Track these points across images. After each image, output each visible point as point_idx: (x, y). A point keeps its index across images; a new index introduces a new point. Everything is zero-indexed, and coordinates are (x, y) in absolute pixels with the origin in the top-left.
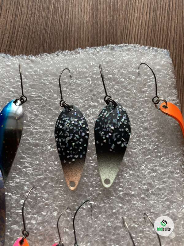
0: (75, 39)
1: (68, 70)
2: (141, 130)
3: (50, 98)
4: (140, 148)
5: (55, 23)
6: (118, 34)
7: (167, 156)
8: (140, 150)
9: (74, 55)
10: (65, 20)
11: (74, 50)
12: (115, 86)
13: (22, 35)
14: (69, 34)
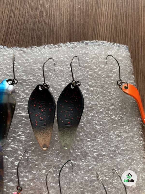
0: (57, 36)
1: (53, 59)
2: (109, 106)
3: (38, 81)
4: (108, 119)
5: (41, 23)
6: (89, 34)
7: (129, 125)
8: (109, 120)
9: (57, 48)
10: (49, 22)
11: (56, 44)
12: (89, 72)
13: (15, 31)
14: (52, 32)
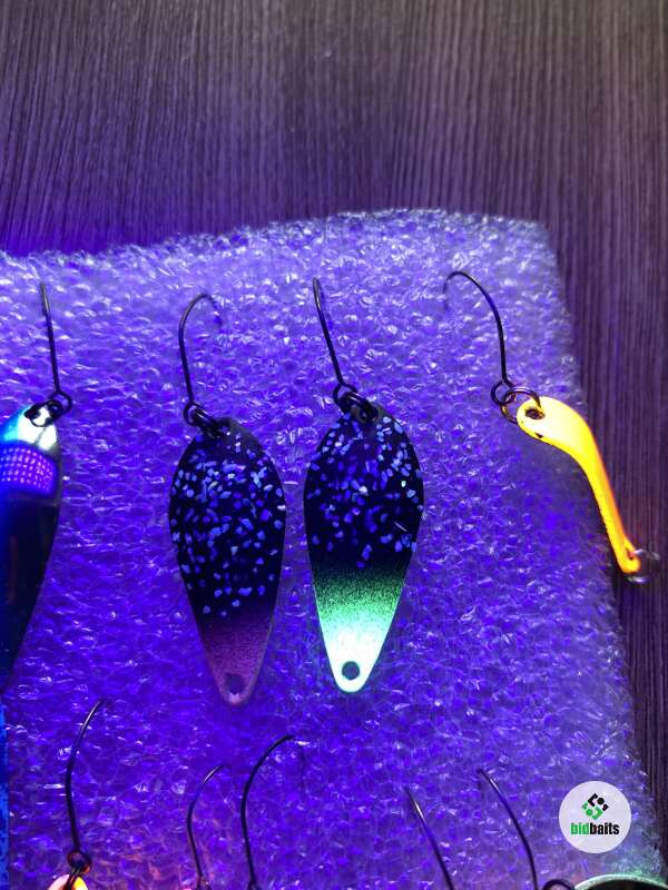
0: (232, 192)
1: (211, 299)
2: (457, 494)
3: (149, 396)
4: (456, 553)
5: (160, 139)
6: (375, 173)
7: (549, 576)
8: (458, 558)
9: (229, 248)
10: (194, 129)
11: (226, 230)
12: (369, 352)
13: (47, 180)
14: (209, 174)
